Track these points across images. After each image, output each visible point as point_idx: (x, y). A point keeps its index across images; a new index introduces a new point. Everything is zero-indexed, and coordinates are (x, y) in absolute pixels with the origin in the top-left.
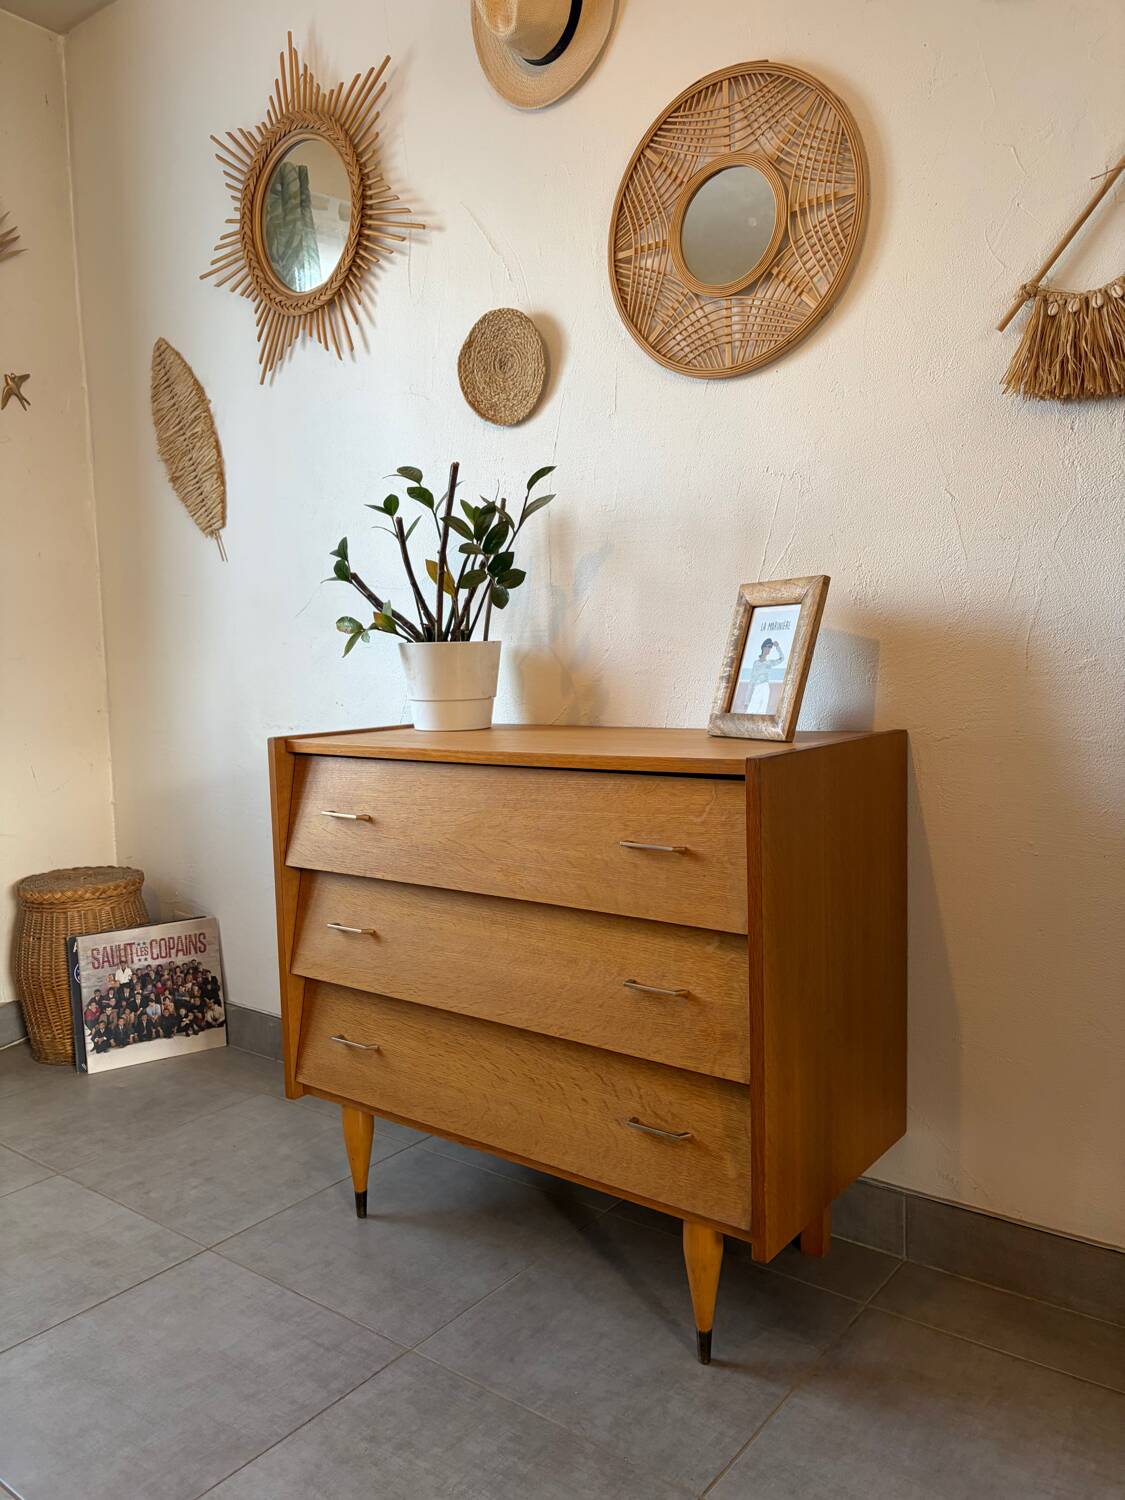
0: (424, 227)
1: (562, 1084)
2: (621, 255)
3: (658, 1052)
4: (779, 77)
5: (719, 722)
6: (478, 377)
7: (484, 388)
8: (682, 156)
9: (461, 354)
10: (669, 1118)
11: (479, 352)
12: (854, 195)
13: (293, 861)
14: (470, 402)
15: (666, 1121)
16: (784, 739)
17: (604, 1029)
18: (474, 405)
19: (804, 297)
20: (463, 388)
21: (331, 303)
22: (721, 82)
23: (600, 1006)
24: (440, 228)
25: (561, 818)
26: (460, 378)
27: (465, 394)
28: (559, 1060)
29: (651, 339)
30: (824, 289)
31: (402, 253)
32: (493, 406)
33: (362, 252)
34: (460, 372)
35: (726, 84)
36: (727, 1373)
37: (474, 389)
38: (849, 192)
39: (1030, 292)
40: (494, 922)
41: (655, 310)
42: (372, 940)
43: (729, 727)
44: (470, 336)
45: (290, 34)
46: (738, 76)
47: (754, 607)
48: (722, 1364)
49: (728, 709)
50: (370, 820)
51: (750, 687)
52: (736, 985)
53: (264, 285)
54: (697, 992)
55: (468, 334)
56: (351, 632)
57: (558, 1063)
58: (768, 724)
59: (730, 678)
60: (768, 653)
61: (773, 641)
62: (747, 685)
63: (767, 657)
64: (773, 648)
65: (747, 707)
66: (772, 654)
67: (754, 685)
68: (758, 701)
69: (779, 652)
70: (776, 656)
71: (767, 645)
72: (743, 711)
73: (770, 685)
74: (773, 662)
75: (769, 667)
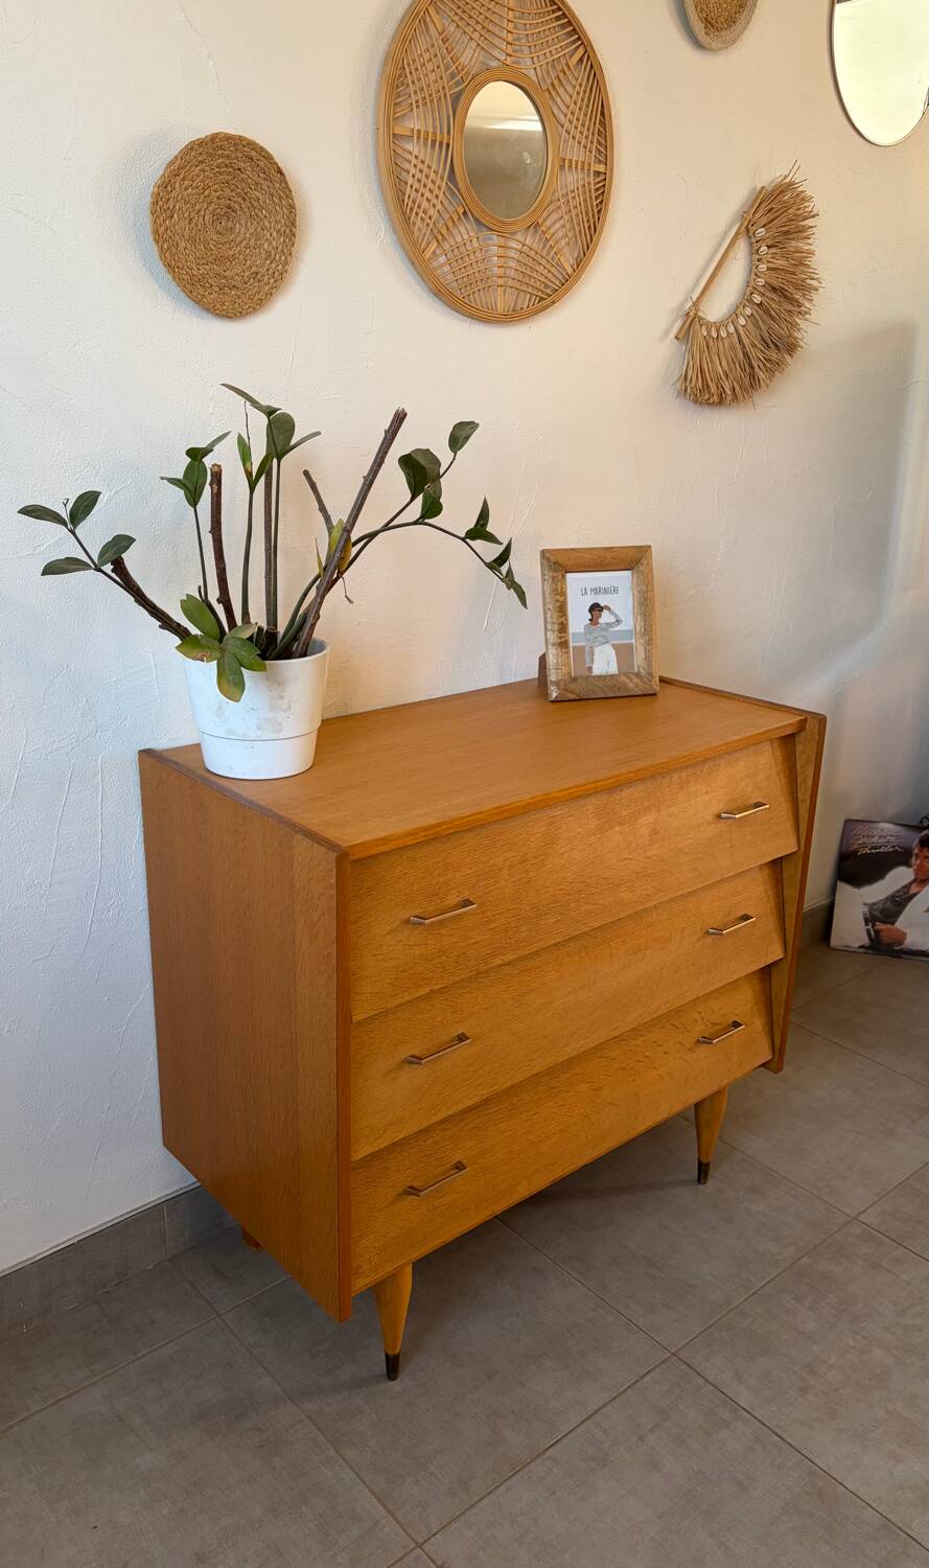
1: (647, 1053)
2: (398, 129)
6: (179, 225)
9: (162, 183)
12: (605, 174)
14: (168, 266)
16: (657, 691)
19: (562, 258)
26: (155, 221)
28: (642, 1035)
29: (427, 254)
32: (201, 280)
37: (172, 246)
38: (601, 169)
41: (434, 222)
44: (182, 156)
47: (563, 573)
49: (571, 675)
51: (587, 649)
58: (636, 680)
59: (563, 644)
60: (600, 616)
61: (602, 605)
62: (583, 648)
63: (600, 620)
64: (605, 613)
65: (590, 669)
66: (605, 617)
67: (591, 647)
68: (604, 662)
69: (616, 615)
70: (612, 619)
71: (596, 609)
72: (587, 673)
73: (614, 646)
74: (609, 625)
75: (606, 630)
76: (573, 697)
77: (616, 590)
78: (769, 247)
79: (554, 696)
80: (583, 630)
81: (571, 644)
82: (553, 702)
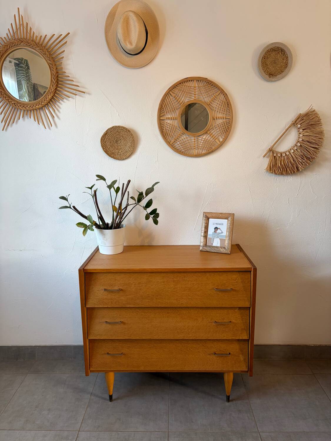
0: (84, 93)
1: (191, 350)
2: (161, 118)
3: (224, 336)
4: (211, 84)
5: (204, 248)
6: (108, 143)
7: (109, 148)
8: (179, 95)
9: (102, 137)
10: (224, 350)
11: (109, 137)
12: (230, 118)
13: (88, 306)
14: (105, 151)
15: (223, 352)
16: (230, 253)
17: (208, 334)
18: (106, 152)
19: (216, 140)
20: (102, 147)
21: (41, 108)
22: (194, 80)
23: (206, 329)
24: (89, 94)
25: (193, 284)
26: (101, 144)
27: (103, 149)
28: (189, 344)
29: (171, 143)
30: (221, 140)
31: (72, 98)
32: (113, 153)
33: (56, 95)
34: (101, 142)
35: (195, 81)
36: (234, 402)
37: (106, 147)
38: (229, 117)
39: (271, 150)
40: (168, 313)
41: (173, 136)
42: (122, 324)
43: (208, 249)
44: (106, 131)
45: (18, 8)
46: (199, 79)
47: (209, 218)
48: (232, 400)
49: (206, 245)
50: (122, 290)
51: (212, 239)
52: (244, 318)
53: (5, 96)
54: (234, 321)
55: (105, 131)
56: (83, 227)
57: (190, 345)
58: (223, 249)
59: (206, 236)
60: (217, 231)
61: (218, 228)
62: (211, 238)
63: (217, 232)
64: (219, 230)
65: (212, 244)
66: (219, 231)
67: (213, 238)
68: (216, 243)
69: (221, 231)
70: (220, 232)
71: (216, 228)
72: (211, 245)
73: (220, 239)
74: (220, 233)
75: (218, 234)
76: (205, 250)
77: (222, 224)
78: (303, 130)
79: (201, 249)
80: (212, 234)
81: (208, 237)
82: (201, 251)
